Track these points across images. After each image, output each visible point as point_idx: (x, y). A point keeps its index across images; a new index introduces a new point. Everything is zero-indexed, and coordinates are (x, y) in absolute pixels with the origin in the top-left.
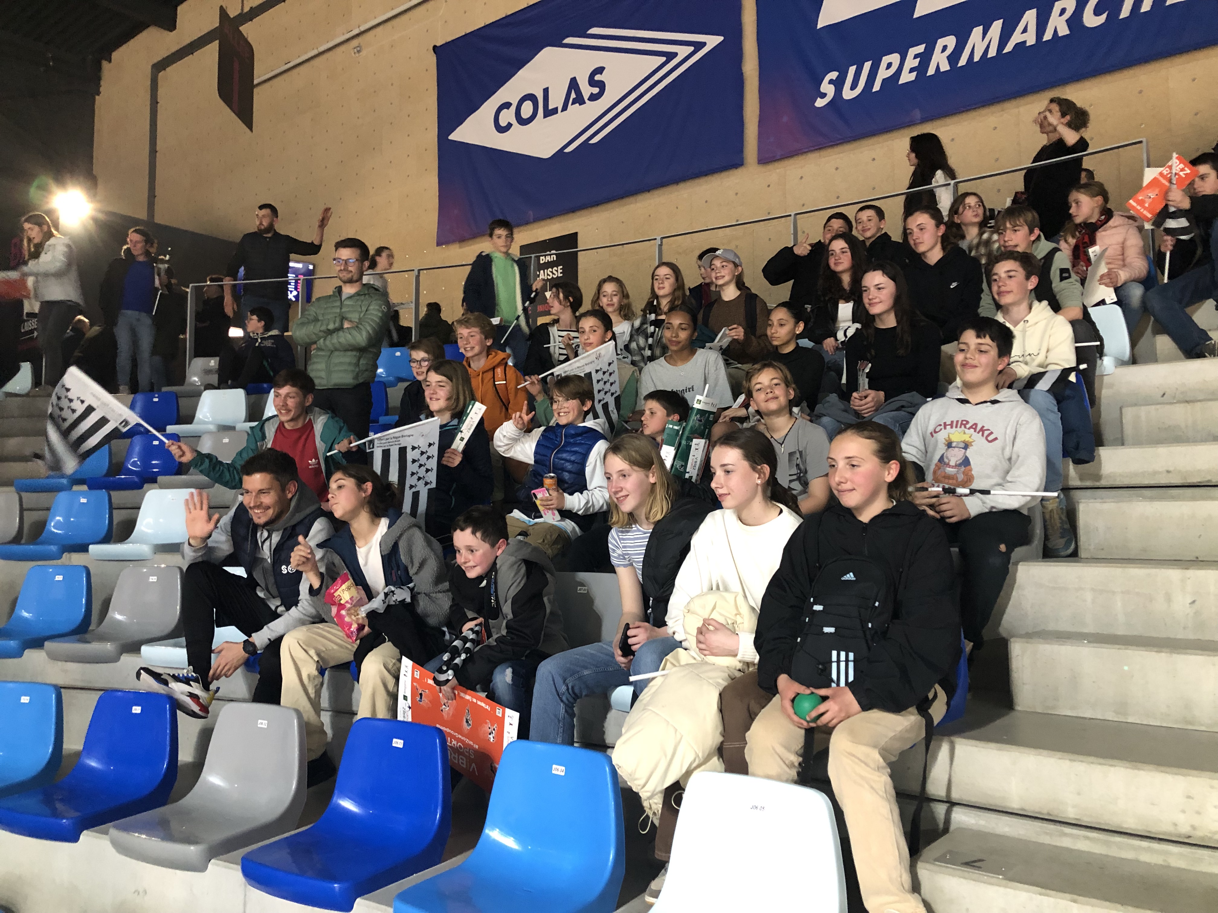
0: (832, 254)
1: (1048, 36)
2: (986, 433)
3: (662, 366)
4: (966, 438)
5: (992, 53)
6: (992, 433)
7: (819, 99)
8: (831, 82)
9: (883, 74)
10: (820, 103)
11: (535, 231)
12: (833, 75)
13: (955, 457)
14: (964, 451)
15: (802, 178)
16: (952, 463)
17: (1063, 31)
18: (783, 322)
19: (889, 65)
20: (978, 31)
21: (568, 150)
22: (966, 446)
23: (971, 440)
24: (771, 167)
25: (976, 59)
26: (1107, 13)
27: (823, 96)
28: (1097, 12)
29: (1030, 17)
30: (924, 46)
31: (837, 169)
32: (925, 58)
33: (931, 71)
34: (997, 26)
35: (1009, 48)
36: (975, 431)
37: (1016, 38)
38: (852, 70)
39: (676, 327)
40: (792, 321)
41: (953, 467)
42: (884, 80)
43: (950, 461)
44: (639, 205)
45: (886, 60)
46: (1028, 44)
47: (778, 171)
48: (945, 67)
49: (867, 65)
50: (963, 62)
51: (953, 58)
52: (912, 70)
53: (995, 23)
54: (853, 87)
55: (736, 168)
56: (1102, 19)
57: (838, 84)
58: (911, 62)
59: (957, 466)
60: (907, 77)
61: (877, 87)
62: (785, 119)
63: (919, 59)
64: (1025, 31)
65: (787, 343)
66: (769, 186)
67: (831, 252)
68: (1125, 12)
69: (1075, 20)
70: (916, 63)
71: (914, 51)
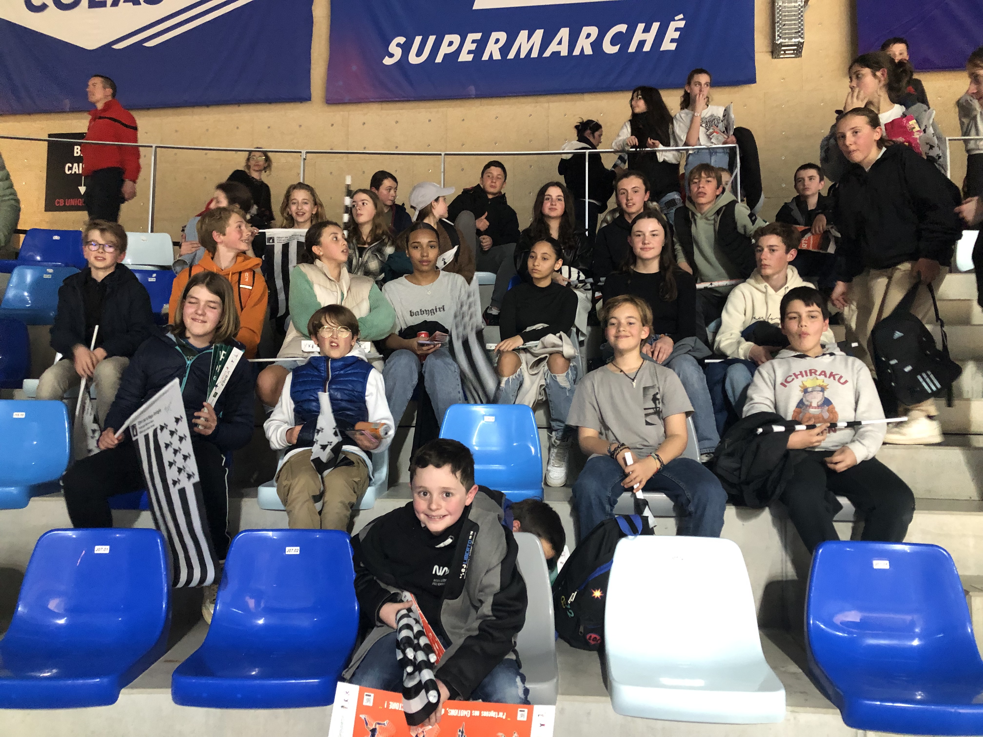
1: (577, 52)
2: (837, 377)
3: (403, 285)
4: (819, 382)
5: (534, 54)
6: (841, 377)
7: (387, 57)
8: (398, 45)
9: (445, 49)
10: (388, 61)
11: (69, 121)
12: (401, 40)
13: (816, 399)
14: (822, 393)
15: (364, 123)
16: (814, 404)
17: (588, 51)
18: (546, 256)
19: (451, 44)
20: (524, 34)
21: (116, 47)
22: (823, 389)
23: (825, 384)
24: (334, 108)
25: (522, 55)
26: (619, 46)
27: (391, 55)
28: (613, 42)
29: (564, 33)
30: (480, 34)
31: (397, 122)
32: (482, 45)
33: (485, 57)
34: (539, 34)
35: (547, 54)
36: (826, 376)
37: (553, 47)
38: (418, 40)
39: (425, 246)
40: (554, 256)
41: (815, 408)
42: (445, 55)
43: (811, 403)
44: (196, 117)
45: (448, 38)
46: (562, 55)
47: (342, 113)
48: (497, 56)
49: (432, 39)
50: (511, 55)
51: (505, 50)
52: (470, 52)
53: (537, 31)
54: (419, 54)
55: (301, 102)
56: (616, 49)
57: (406, 48)
58: (469, 45)
59: (818, 407)
60: (465, 57)
61: (439, 59)
62: (354, 68)
63: (476, 44)
64: (560, 43)
65: (545, 278)
66: (332, 125)
68: (632, 49)
69: (597, 45)
70: (473, 47)
71: (471, 37)
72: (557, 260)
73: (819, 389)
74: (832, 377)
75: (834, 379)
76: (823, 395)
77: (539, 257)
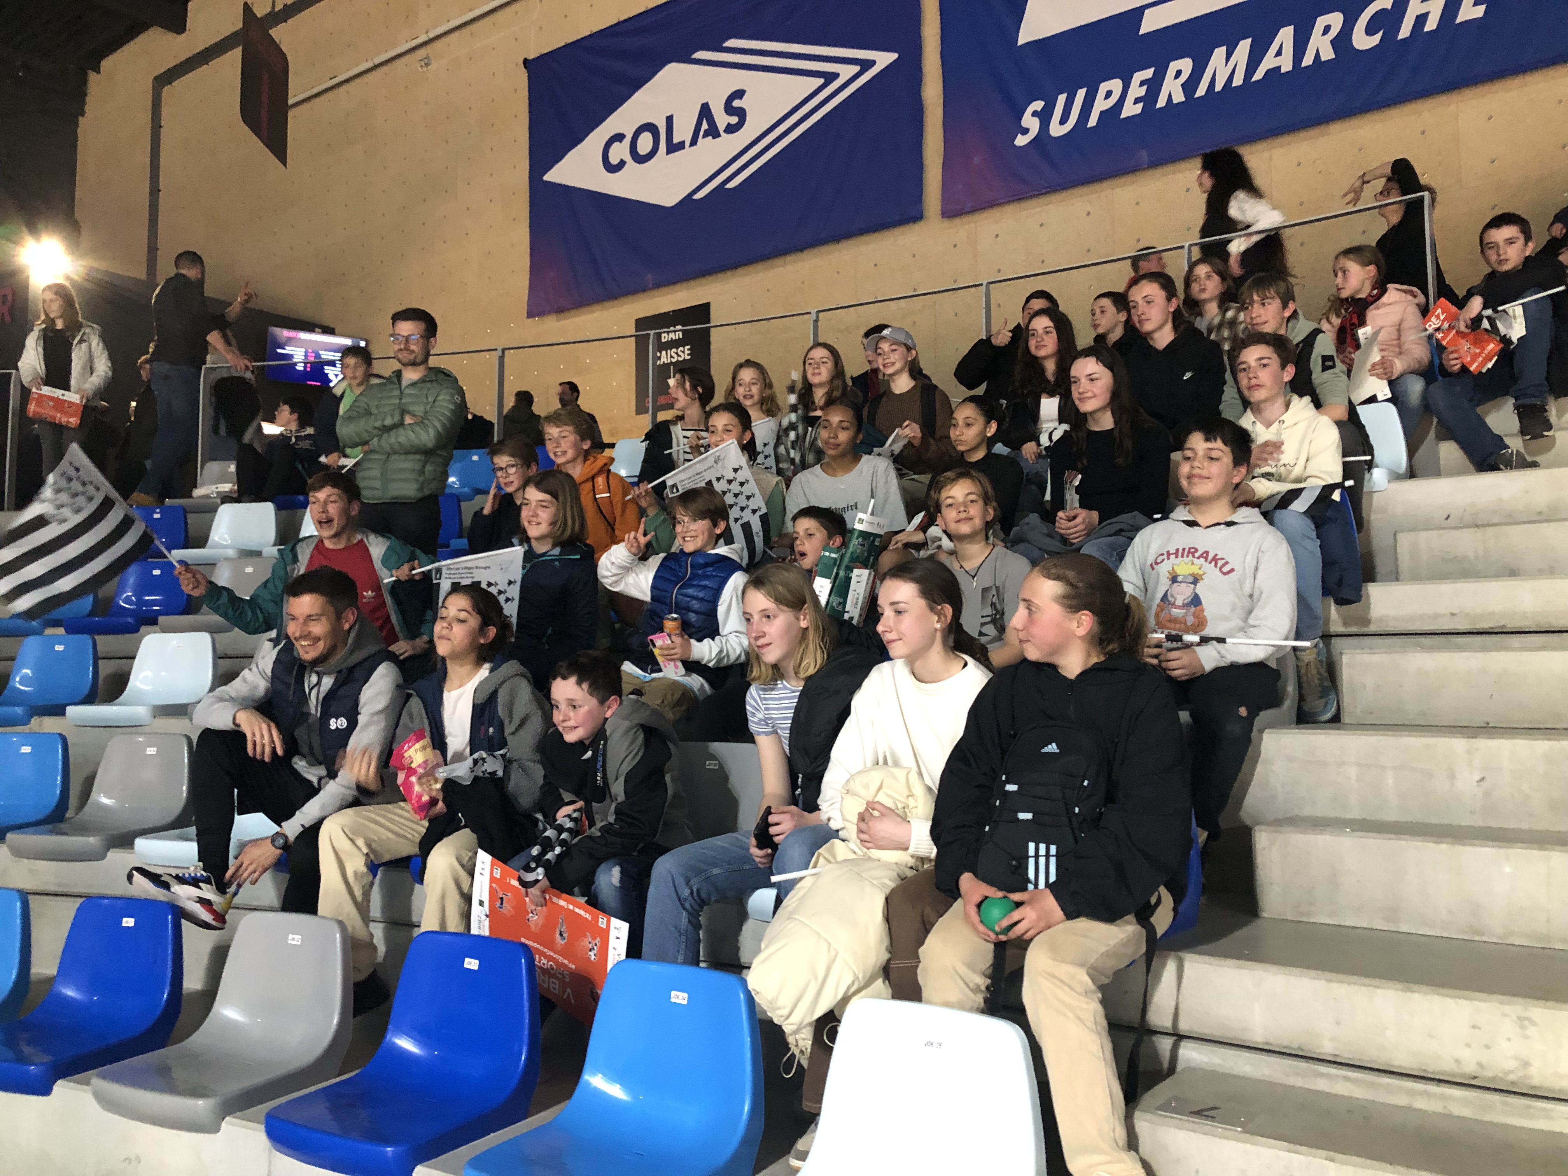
0: (1033, 335)
1: (1308, 60)
2: (1220, 563)
3: (817, 476)
4: (1195, 570)
5: (1238, 81)
6: (1227, 563)
7: (1019, 135)
8: (1035, 114)
9: (1101, 104)
10: (1021, 141)
11: (655, 300)
12: (1038, 105)
13: (1182, 593)
14: (1193, 586)
15: (997, 236)
16: (1179, 603)
17: (1328, 54)
18: (970, 421)
19: (1109, 94)
20: (1220, 53)
21: (698, 196)
22: (1196, 580)
23: (1201, 572)
24: (957, 221)
25: (1219, 87)
26: (1381, 33)
27: (1025, 131)
28: (1370, 30)
29: (1286, 35)
30: (1152, 70)
31: (1042, 225)
32: (1154, 86)
33: (1161, 103)
34: (1244, 46)
35: (1258, 75)
36: (1206, 561)
37: (1268, 62)
38: (1062, 99)
39: (834, 426)
40: (981, 420)
41: (1179, 607)
42: (1102, 112)
43: (1175, 599)
44: (789, 268)
45: (1104, 87)
46: (1283, 71)
47: (967, 226)
48: (1179, 97)
49: (1081, 94)
50: (1201, 91)
51: (1190, 86)
52: (1137, 101)
53: (1242, 43)
54: (1063, 121)
55: (914, 222)
56: (1376, 39)
57: (1045, 116)
58: (1136, 90)
59: (1184, 606)
60: (1130, 109)
61: (1092, 122)
62: (976, 160)
63: (1145, 87)
64: (1279, 53)
65: (975, 448)
66: (955, 246)
67: (1031, 332)
68: (1405, 32)
69: (1342, 42)
70: (1142, 91)
71: (1140, 76)
72: (988, 422)
73: (1191, 579)
74: (1213, 563)
75: (1216, 566)
76: (1194, 589)
77: (961, 423)
